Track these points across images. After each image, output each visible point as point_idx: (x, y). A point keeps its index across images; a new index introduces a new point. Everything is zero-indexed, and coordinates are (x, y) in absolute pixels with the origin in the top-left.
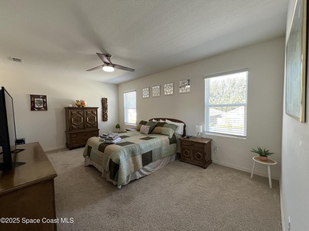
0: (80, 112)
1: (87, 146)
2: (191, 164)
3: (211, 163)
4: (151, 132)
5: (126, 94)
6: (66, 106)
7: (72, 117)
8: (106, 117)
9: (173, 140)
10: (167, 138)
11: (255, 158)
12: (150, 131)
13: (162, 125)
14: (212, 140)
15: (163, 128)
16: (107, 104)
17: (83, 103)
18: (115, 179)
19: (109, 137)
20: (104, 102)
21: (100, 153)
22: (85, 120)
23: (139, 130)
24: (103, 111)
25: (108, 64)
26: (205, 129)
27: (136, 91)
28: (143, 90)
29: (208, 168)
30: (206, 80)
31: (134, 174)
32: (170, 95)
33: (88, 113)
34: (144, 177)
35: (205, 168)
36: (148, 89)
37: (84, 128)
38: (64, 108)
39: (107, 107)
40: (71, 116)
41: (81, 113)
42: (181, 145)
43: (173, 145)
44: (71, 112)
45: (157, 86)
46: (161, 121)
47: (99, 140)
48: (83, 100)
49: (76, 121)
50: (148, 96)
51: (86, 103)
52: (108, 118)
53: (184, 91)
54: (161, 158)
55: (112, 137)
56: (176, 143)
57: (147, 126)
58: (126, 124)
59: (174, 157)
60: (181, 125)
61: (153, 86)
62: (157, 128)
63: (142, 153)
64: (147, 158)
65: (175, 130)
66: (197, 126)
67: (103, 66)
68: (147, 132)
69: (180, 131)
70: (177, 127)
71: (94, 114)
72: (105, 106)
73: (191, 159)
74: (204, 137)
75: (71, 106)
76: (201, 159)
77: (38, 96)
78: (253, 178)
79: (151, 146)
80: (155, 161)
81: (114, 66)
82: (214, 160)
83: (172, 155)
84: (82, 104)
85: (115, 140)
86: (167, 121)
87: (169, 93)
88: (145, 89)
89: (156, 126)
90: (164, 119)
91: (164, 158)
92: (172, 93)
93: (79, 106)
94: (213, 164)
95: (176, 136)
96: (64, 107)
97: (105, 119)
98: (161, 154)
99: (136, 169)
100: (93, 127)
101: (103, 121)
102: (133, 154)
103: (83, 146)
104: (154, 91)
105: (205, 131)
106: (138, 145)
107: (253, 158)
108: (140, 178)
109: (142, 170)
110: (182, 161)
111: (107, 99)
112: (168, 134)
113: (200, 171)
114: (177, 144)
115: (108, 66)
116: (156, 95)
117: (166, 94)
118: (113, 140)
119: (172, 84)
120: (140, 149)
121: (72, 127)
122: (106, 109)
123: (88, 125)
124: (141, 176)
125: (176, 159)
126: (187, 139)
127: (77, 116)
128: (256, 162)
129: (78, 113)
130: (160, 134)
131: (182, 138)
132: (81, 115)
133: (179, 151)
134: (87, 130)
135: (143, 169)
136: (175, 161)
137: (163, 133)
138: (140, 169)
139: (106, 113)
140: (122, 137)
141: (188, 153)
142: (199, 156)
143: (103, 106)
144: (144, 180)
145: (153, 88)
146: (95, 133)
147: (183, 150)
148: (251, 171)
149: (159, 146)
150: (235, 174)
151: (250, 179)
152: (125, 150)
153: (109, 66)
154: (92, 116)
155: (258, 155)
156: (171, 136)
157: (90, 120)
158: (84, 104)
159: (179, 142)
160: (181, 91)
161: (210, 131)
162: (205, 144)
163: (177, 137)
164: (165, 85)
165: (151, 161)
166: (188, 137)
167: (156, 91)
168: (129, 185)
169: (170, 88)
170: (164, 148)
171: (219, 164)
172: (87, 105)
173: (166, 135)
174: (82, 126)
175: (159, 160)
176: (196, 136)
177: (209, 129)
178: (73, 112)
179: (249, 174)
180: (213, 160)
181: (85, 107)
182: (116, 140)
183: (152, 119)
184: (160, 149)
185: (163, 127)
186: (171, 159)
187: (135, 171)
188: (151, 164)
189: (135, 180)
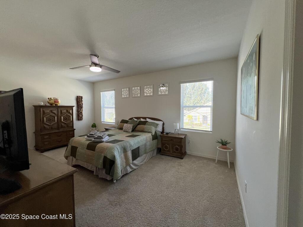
0: (53, 111)
1: (70, 146)
2: (171, 156)
3: (186, 154)
4: (134, 130)
5: (103, 93)
6: (37, 104)
7: (44, 115)
8: (81, 116)
9: (155, 137)
10: (150, 135)
11: (218, 147)
13: (145, 123)
14: (186, 135)
15: (145, 126)
16: (83, 102)
17: (56, 101)
19: (98, 136)
20: (79, 100)
22: (59, 120)
24: (78, 110)
26: (181, 126)
27: (114, 90)
28: (123, 89)
29: (184, 158)
30: (181, 85)
31: (125, 168)
32: (150, 96)
33: (63, 111)
35: (182, 159)
36: (128, 89)
37: (58, 128)
38: (33, 106)
39: (82, 106)
40: (43, 115)
41: (55, 112)
42: (162, 141)
43: (155, 141)
44: (44, 112)
45: (137, 87)
46: (142, 120)
47: (85, 139)
48: (57, 97)
49: (49, 120)
50: (128, 96)
51: (59, 101)
52: (83, 117)
53: (163, 93)
54: (146, 153)
56: (157, 139)
57: (130, 125)
58: (103, 123)
59: (156, 151)
60: (160, 123)
61: (133, 87)
62: (139, 126)
63: (132, 149)
64: (136, 154)
65: (156, 128)
66: (174, 124)
68: (131, 130)
69: (160, 129)
70: (157, 125)
71: (70, 113)
72: (81, 105)
73: (170, 152)
74: (180, 133)
75: (42, 104)
76: (179, 151)
78: (217, 163)
79: (138, 142)
80: (141, 155)
82: (188, 152)
83: (153, 150)
84: (55, 102)
85: (104, 138)
86: (148, 120)
87: (148, 94)
88: (125, 89)
89: (138, 124)
90: (145, 118)
91: (148, 153)
92: (152, 94)
93: (51, 104)
94: (187, 155)
95: (157, 132)
97: (80, 118)
98: (146, 149)
99: (128, 164)
100: (68, 126)
101: (78, 120)
102: (125, 150)
104: (134, 91)
105: (181, 127)
106: (128, 142)
107: (218, 148)
109: (131, 165)
110: (163, 155)
111: (82, 97)
112: (151, 131)
113: (179, 161)
114: (158, 140)
115: (96, 66)
116: (136, 95)
117: (145, 95)
118: (102, 138)
119: (152, 86)
120: (131, 146)
121: (44, 127)
122: (82, 108)
123: (63, 124)
124: (131, 170)
125: (157, 153)
127: (50, 115)
128: (219, 150)
129: (51, 111)
130: (143, 131)
131: (162, 135)
132: (55, 114)
133: (160, 146)
134: (61, 130)
135: (133, 164)
136: (156, 155)
137: (146, 130)
138: (130, 164)
139: (81, 111)
141: (167, 147)
142: (177, 149)
143: (77, 105)
144: (133, 173)
145: (133, 88)
146: (71, 133)
147: (163, 144)
148: (216, 157)
149: (144, 142)
150: (205, 161)
154: (67, 115)
155: (221, 145)
156: (154, 133)
157: (65, 119)
158: (58, 102)
159: (159, 138)
160: (161, 93)
161: (184, 128)
162: (182, 138)
163: (158, 134)
164: (145, 87)
165: (139, 156)
166: (167, 134)
167: (136, 92)
168: (121, 179)
169: (150, 89)
170: (148, 144)
171: (192, 154)
173: (149, 132)
174: (56, 126)
175: (145, 155)
176: (174, 132)
177: (184, 126)
178: (46, 111)
179: (214, 160)
180: (187, 151)
181: (58, 105)
183: (133, 118)
184: (145, 145)
185: (145, 125)
186: (153, 154)
188: (139, 159)
189: (127, 174)
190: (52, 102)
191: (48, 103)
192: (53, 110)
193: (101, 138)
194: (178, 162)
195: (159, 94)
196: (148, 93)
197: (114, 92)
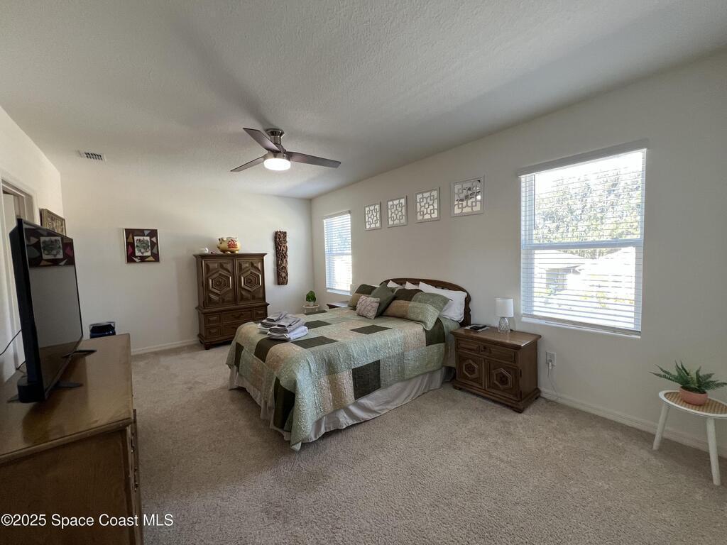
0: (225, 265)
1: (234, 343)
2: (484, 398)
3: (536, 398)
4: (382, 313)
5: (329, 220)
6: (198, 252)
7: (209, 275)
8: (284, 275)
9: (436, 335)
10: (419, 329)
11: (665, 393)
12: (381, 310)
13: (409, 295)
14: (540, 336)
15: (411, 304)
16: (287, 244)
17: (232, 244)
18: (285, 429)
19: (279, 326)
20: (280, 240)
21: (257, 361)
22: (237, 283)
23: (354, 308)
24: (278, 261)
25: (275, 153)
26: (522, 307)
27: (349, 212)
28: (367, 209)
29: (527, 411)
30: (523, 180)
31: (332, 416)
32: (432, 220)
33: (244, 266)
34: (357, 424)
35: (520, 411)
36: (377, 207)
37: (235, 301)
38: (194, 256)
39: (285, 253)
40: (207, 273)
41: (229, 267)
42: (457, 348)
43: (436, 349)
44: (207, 266)
45: (399, 199)
46: (409, 286)
47: (259, 331)
48: (233, 236)
49: (218, 284)
50: (378, 225)
51: (239, 244)
52: (289, 277)
53: (465, 211)
54: (402, 377)
55: (286, 324)
56: (444, 342)
57: (373, 299)
58: (329, 291)
59: (438, 377)
60: (457, 298)
61: (390, 201)
62: (396, 303)
63: (353, 367)
64: (367, 379)
65: (441, 309)
66: (499, 300)
67: (265, 157)
68: (372, 314)
69: (455, 312)
70: (446, 301)
71: (257, 268)
72: (283, 250)
73: (482, 385)
74: (518, 328)
75: (207, 251)
76: (509, 385)
77: (141, 232)
78: (660, 450)
79: (376, 349)
80: (387, 386)
81: (289, 156)
82: (546, 390)
83: (432, 373)
84: (230, 246)
85: (292, 331)
86: (422, 286)
87: (427, 217)
88: (372, 208)
89: (395, 298)
90: (415, 282)
91: (410, 379)
92: (435, 215)
93: (224, 251)
94: (541, 401)
95: (445, 323)
96: (194, 253)
97: (281, 279)
98: (403, 369)
99: (339, 404)
100: (254, 298)
101: (279, 284)
102: (330, 368)
103: (228, 342)
104: (393, 211)
105: (522, 312)
106: (343, 346)
107: (661, 395)
108: (348, 427)
109: (353, 409)
110: (460, 389)
111: (285, 233)
112: (423, 320)
113: (506, 418)
114: (446, 347)
115: (275, 156)
116: (397, 222)
117: (420, 218)
118: (286, 331)
119: (435, 193)
120: (349, 357)
121: (210, 298)
122: (285, 257)
123: (243, 293)
124: (351, 422)
125: (444, 382)
126: (472, 334)
127: (220, 274)
128: (669, 406)
129: (221, 266)
130: (404, 318)
131: (461, 331)
132: (229, 272)
133: (452, 363)
134: (242, 304)
135: (355, 404)
136: (441, 386)
137: (412, 316)
138: (349, 405)
139: (284, 265)
140: (310, 325)
141: (474, 368)
142: (503, 380)
143: (277, 251)
144: (357, 432)
145: (390, 203)
146: (259, 312)
147: (461, 359)
148: (656, 428)
149: (397, 350)
150: (606, 434)
151: (651, 452)
152: (311, 358)
153: (280, 157)
154: (251, 273)
155: (676, 387)
156: (430, 325)
157: (248, 282)
158: (235, 246)
159: (451, 338)
160: (459, 211)
161: (535, 313)
162: (519, 348)
163: (448, 327)
164: (419, 196)
165: (377, 386)
166: (476, 329)
167: (396, 212)
168: (322, 442)
169: (432, 202)
170: (411, 355)
171: (560, 401)
172: (242, 247)
173: (419, 322)
174: (229, 297)
175: (399, 385)
176: (496, 325)
177: (535, 308)
178: (211, 266)
179: (647, 437)
180: (542, 389)
181: (237, 252)
182: (295, 332)
183: (387, 282)
184: (401, 357)
185: (410, 300)
186: (430, 382)
187: (335, 411)
188: (377, 393)
189: (337, 431)
190: (225, 245)
191: (219, 248)
192: (225, 263)
193: (283, 329)
194: (502, 422)
195: (455, 212)
196: (427, 213)
197: (348, 217)
